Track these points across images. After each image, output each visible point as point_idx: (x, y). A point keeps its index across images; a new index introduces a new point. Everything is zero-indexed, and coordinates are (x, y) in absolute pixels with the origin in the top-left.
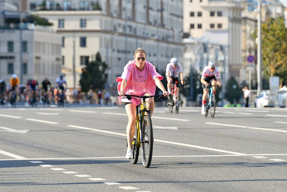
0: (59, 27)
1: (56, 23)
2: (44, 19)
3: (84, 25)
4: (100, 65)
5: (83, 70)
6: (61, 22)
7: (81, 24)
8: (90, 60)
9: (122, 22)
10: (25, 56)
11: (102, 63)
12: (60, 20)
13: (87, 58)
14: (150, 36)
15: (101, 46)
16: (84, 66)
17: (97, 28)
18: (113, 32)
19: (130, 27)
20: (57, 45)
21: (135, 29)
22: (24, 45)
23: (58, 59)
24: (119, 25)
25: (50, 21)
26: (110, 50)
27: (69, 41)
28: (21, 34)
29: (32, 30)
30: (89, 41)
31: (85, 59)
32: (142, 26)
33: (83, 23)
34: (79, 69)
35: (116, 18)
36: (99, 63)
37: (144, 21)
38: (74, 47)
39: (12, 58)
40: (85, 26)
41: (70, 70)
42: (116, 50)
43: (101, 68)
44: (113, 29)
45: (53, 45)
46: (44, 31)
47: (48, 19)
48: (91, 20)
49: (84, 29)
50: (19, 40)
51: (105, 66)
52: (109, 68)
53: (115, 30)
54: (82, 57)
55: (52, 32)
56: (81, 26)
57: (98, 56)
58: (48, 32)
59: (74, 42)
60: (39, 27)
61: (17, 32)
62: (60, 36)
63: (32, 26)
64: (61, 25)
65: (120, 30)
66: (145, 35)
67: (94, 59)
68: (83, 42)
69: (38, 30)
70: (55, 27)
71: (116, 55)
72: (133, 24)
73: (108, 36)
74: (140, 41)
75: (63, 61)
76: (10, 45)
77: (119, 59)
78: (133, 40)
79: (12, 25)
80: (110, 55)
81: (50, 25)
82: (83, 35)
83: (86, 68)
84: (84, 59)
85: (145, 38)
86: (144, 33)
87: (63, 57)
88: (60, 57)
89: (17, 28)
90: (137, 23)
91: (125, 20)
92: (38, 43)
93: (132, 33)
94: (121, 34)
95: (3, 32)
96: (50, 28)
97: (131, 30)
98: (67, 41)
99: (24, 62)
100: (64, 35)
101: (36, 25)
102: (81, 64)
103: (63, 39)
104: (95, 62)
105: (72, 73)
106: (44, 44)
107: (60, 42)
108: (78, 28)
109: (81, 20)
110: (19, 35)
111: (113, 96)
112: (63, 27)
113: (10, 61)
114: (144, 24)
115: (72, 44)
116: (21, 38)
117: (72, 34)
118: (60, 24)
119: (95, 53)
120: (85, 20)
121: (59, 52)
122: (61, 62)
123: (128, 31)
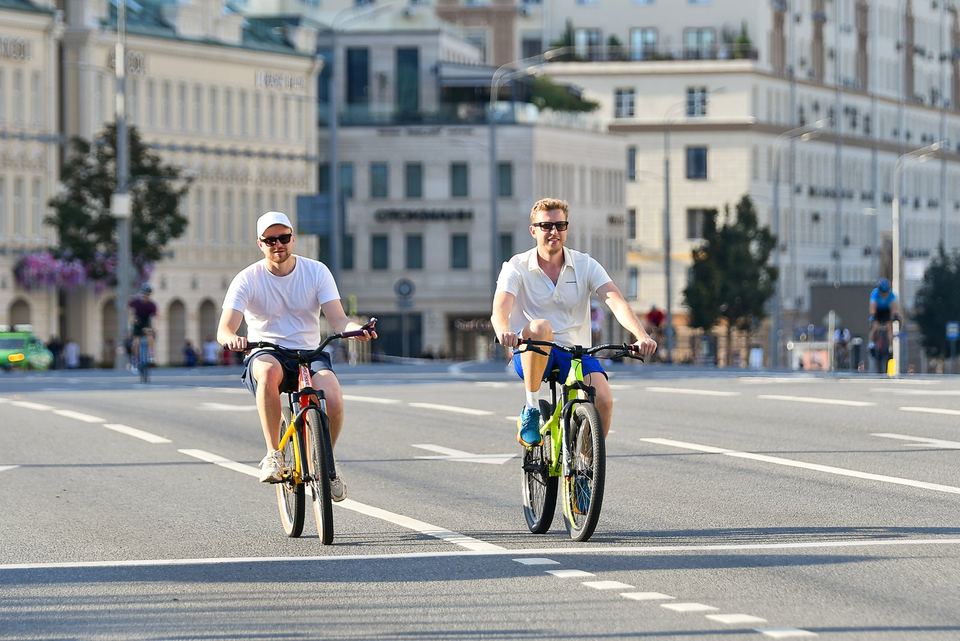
0: (618, 114)
1: (607, 102)
2: (568, 88)
3: (698, 107)
4: (753, 238)
5: (695, 253)
6: (626, 98)
7: (691, 103)
8: (720, 221)
9: (826, 97)
10: (505, 208)
11: (757, 232)
12: (619, 93)
13: (710, 214)
14: (916, 141)
15: (755, 175)
16: (699, 243)
17: (744, 116)
18: (795, 128)
19: (851, 112)
20: (612, 175)
21: (867, 119)
22: (504, 173)
23: (612, 220)
24: (816, 107)
25: (589, 95)
26: (785, 190)
27: (649, 162)
28: (493, 139)
29: (529, 126)
30: (713, 160)
31: (702, 220)
32: (893, 109)
33: (696, 100)
34: (684, 250)
35: (803, 83)
36: (751, 232)
37: (900, 95)
38: (667, 180)
39: (462, 216)
40: (704, 113)
41: (653, 256)
42: (805, 190)
43: (754, 247)
44: (796, 121)
45: (596, 172)
46: (568, 128)
47: (582, 89)
48: (721, 91)
49: (698, 119)
50: (486, 158)
51: (769, 241)
52: (784, 249)
53: (802, 122)
54: (692, 213)
55: (595, 131)
56: (691, 112)
57: (746, 210)
58: (583, 130)
59: (667, 163)
60: (549, 115)
61: (482, 131)
62: (621, 143)
63: (529, 113)
64: (625, 109)
65: (820, 123)
66: (902, 139)
67: (733, 220)
68: (697, 165)
69: (548, 126)
70: (605, 116)
71: (804, 204)
72: (862, 104)
73: (780, 143)
74: (884, 158)
75: (633, 224)
76: (459, 173)
77: (816, 218)
78: (864, 155)
79: (463, 111)
80: (784, 204)
81: (590, 107)
82: (696, 139)
83: (704, 249)
84: (700, 219)
85: (899, 150)
86: (896, 133)
87: (633, 213)
88: (623, 213)
89: (482, 120)
90: (873, 97)
91: (836, 89)
92: (550, 168)
93: (859, 132)
94: (822, 137)
95: (435, 133)
96: (586, 118)
97: (854, 124)
98: (642, 162)
99: (502, 230)
100: (634, 139)
101: (541, 108)
102: (691, 235)
103: (632, 153)
104: (734, 227)
105: (660, 266)
106: (568, 169)
107: (622, 164)
108: (680, 118)
109: (691, 91)
110: (486, 143)
111: (797, 339)
112: (631, 114)
113: (457, 227)
114: (898, 102)
115: (660, 170)
116: (493, 151)
117: (660, 138)
118: (619, 104)
119: (735, 200)
120: (704, 91)
121: (620, 198)
122: (625, 229)
123: (844, 127)
